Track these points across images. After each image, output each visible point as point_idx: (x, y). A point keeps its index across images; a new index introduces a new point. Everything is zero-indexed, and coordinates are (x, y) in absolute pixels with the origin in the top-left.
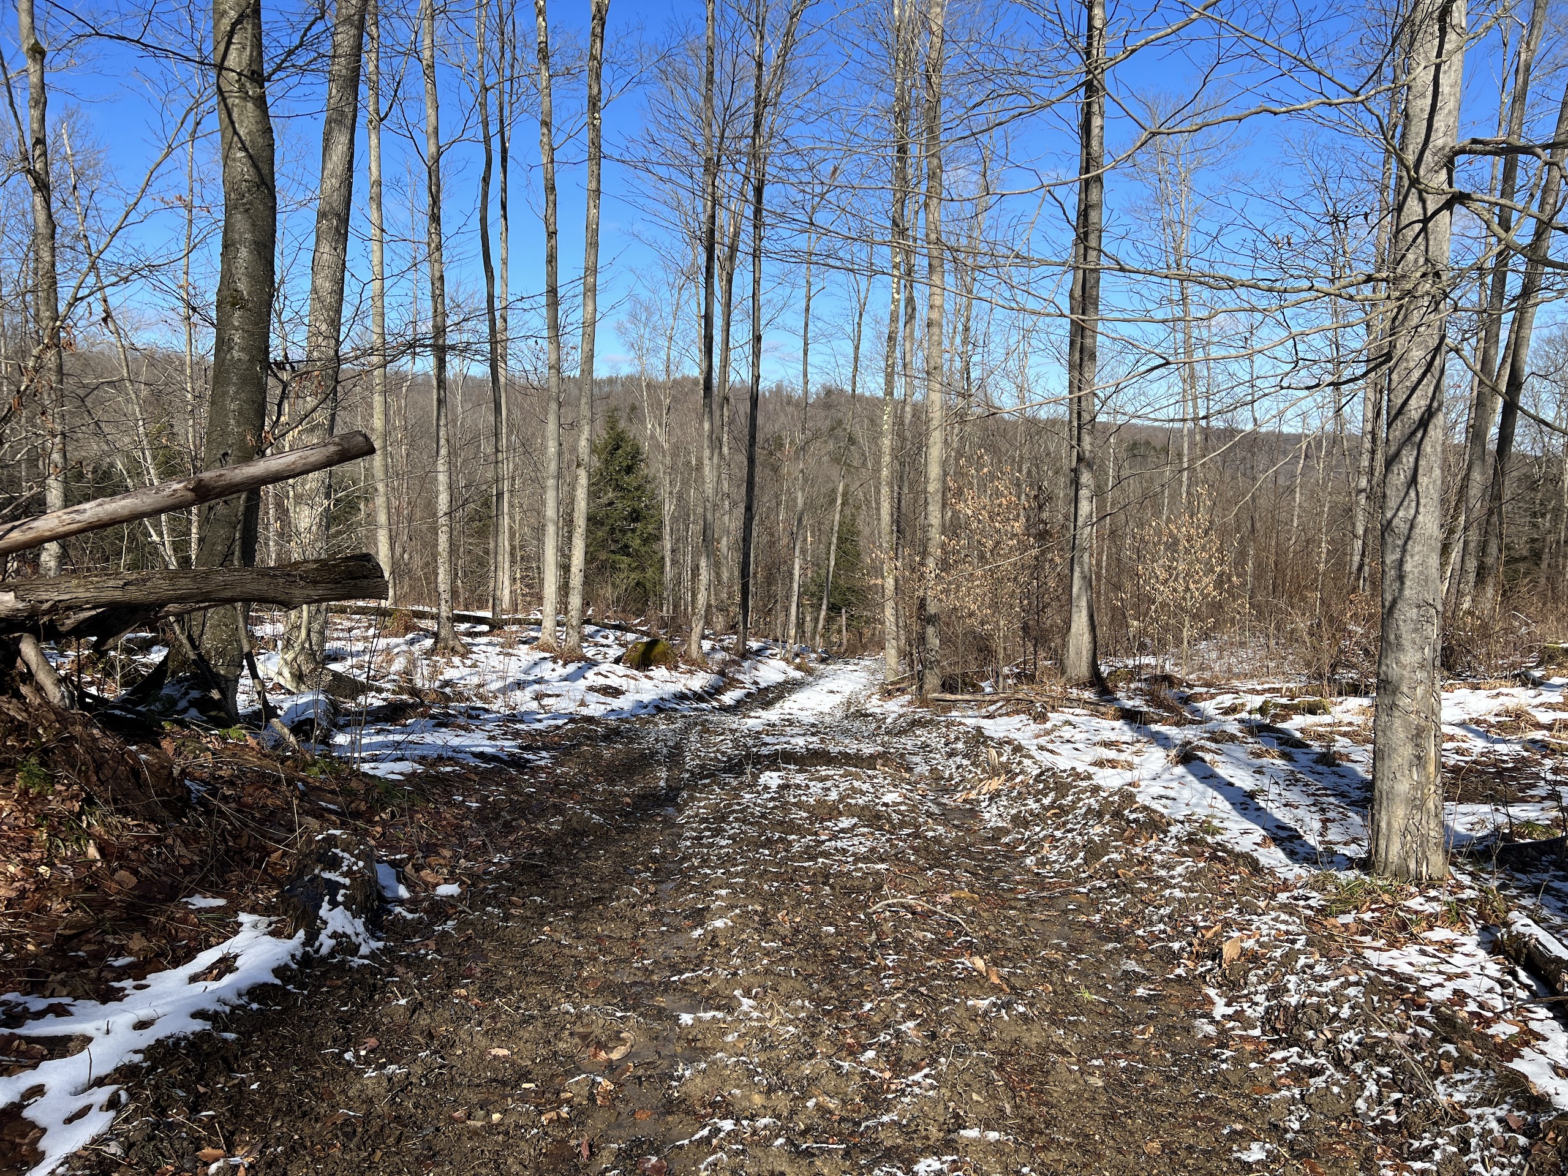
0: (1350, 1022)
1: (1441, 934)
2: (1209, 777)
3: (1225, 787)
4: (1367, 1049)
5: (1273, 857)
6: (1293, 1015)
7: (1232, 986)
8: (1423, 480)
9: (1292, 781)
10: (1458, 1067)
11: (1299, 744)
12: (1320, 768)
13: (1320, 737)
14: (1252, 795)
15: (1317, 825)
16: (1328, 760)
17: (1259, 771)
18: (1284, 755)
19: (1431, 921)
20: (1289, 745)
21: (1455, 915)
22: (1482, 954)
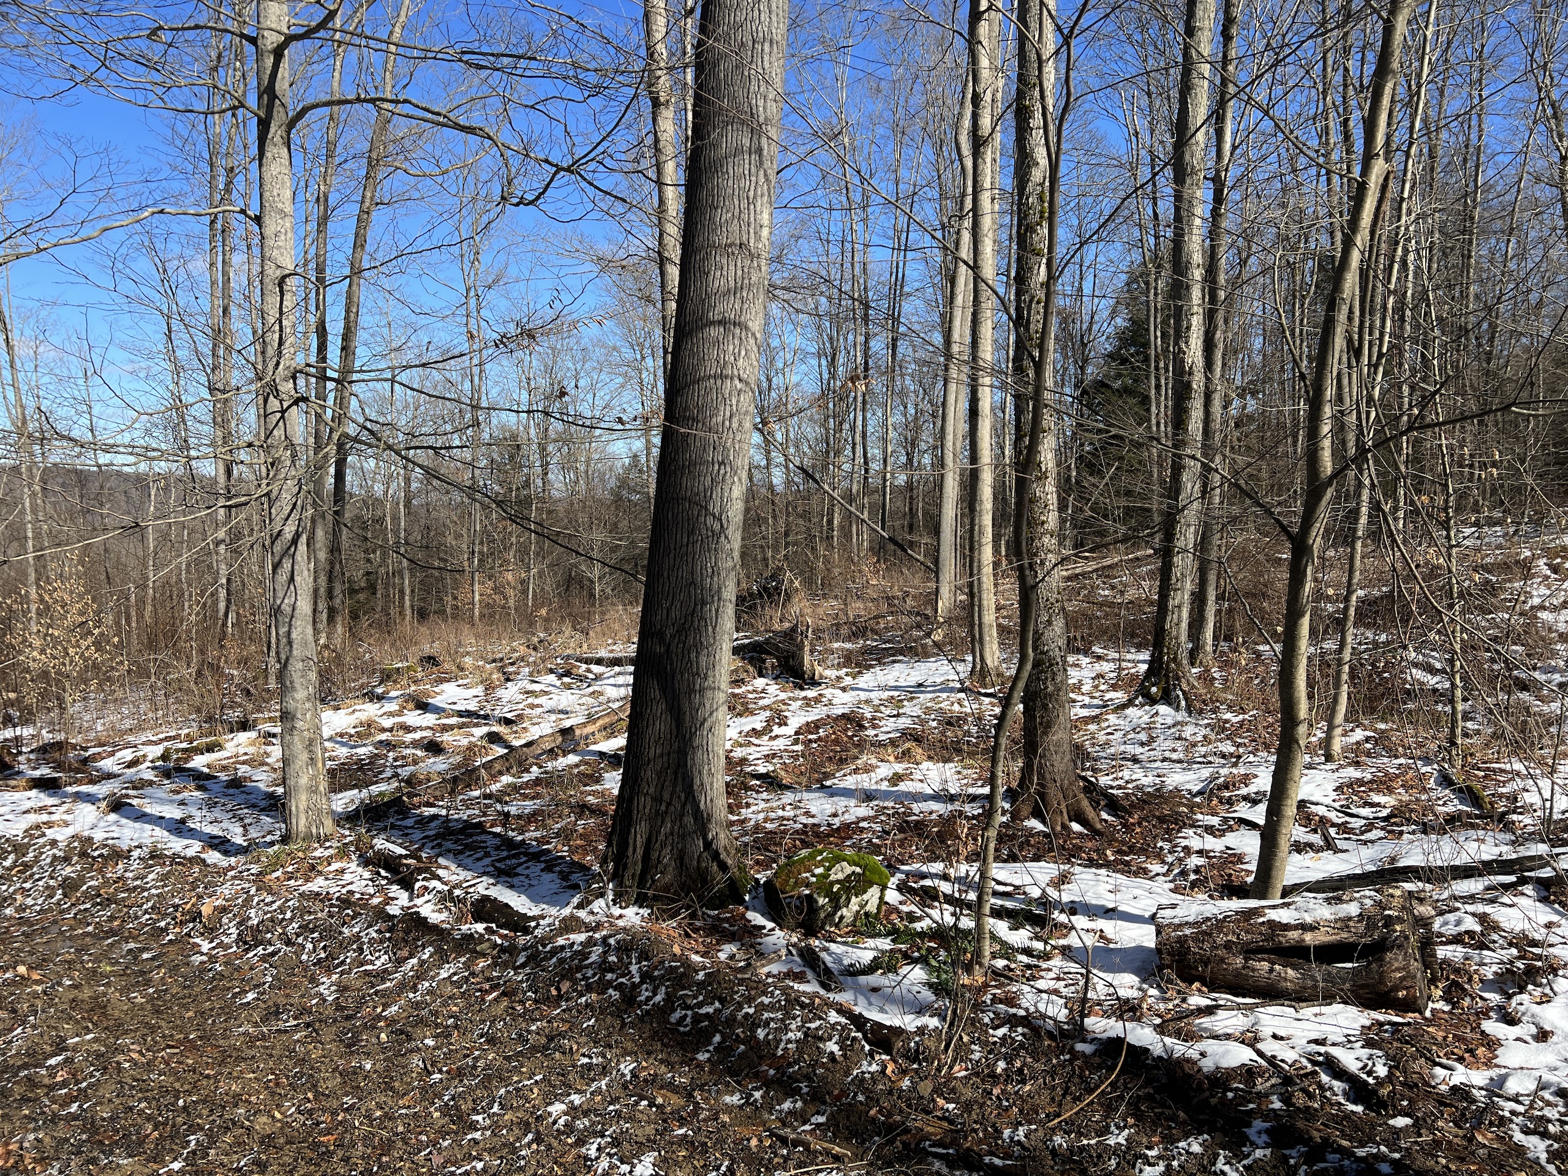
0: (292, 919)
1: (335, 866)
2: (142, 817)
3: (158, 820)
4: (304, 928)
5: (213, 857)
6: (256, 930)
7: (210, 931)
8: (297, 578)
9: (211, 805)
10: (353, 918)
11: (208, 777)
12: (231, 791)
13: (224, 768)
14: (183, 821)
15: (240, 830)
16: (236, 783)
17: (182, 803)
18: (199, 788)
19: (329, 861)
20: (201, 779)
21: (343, 853)
22: (360, 869)
